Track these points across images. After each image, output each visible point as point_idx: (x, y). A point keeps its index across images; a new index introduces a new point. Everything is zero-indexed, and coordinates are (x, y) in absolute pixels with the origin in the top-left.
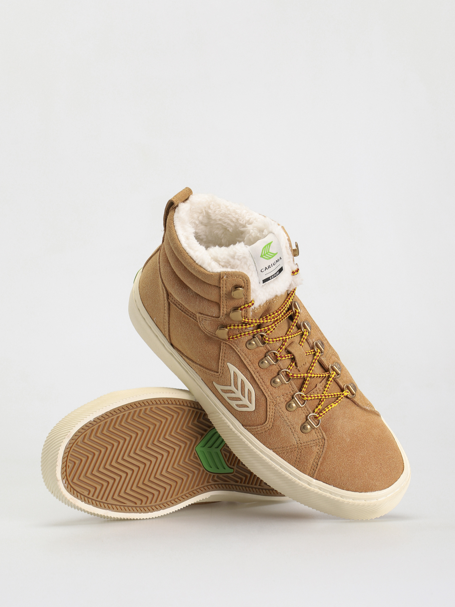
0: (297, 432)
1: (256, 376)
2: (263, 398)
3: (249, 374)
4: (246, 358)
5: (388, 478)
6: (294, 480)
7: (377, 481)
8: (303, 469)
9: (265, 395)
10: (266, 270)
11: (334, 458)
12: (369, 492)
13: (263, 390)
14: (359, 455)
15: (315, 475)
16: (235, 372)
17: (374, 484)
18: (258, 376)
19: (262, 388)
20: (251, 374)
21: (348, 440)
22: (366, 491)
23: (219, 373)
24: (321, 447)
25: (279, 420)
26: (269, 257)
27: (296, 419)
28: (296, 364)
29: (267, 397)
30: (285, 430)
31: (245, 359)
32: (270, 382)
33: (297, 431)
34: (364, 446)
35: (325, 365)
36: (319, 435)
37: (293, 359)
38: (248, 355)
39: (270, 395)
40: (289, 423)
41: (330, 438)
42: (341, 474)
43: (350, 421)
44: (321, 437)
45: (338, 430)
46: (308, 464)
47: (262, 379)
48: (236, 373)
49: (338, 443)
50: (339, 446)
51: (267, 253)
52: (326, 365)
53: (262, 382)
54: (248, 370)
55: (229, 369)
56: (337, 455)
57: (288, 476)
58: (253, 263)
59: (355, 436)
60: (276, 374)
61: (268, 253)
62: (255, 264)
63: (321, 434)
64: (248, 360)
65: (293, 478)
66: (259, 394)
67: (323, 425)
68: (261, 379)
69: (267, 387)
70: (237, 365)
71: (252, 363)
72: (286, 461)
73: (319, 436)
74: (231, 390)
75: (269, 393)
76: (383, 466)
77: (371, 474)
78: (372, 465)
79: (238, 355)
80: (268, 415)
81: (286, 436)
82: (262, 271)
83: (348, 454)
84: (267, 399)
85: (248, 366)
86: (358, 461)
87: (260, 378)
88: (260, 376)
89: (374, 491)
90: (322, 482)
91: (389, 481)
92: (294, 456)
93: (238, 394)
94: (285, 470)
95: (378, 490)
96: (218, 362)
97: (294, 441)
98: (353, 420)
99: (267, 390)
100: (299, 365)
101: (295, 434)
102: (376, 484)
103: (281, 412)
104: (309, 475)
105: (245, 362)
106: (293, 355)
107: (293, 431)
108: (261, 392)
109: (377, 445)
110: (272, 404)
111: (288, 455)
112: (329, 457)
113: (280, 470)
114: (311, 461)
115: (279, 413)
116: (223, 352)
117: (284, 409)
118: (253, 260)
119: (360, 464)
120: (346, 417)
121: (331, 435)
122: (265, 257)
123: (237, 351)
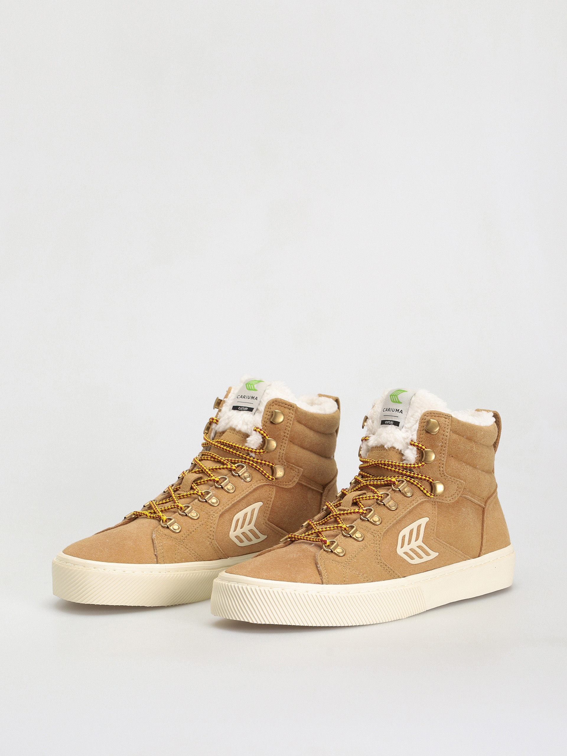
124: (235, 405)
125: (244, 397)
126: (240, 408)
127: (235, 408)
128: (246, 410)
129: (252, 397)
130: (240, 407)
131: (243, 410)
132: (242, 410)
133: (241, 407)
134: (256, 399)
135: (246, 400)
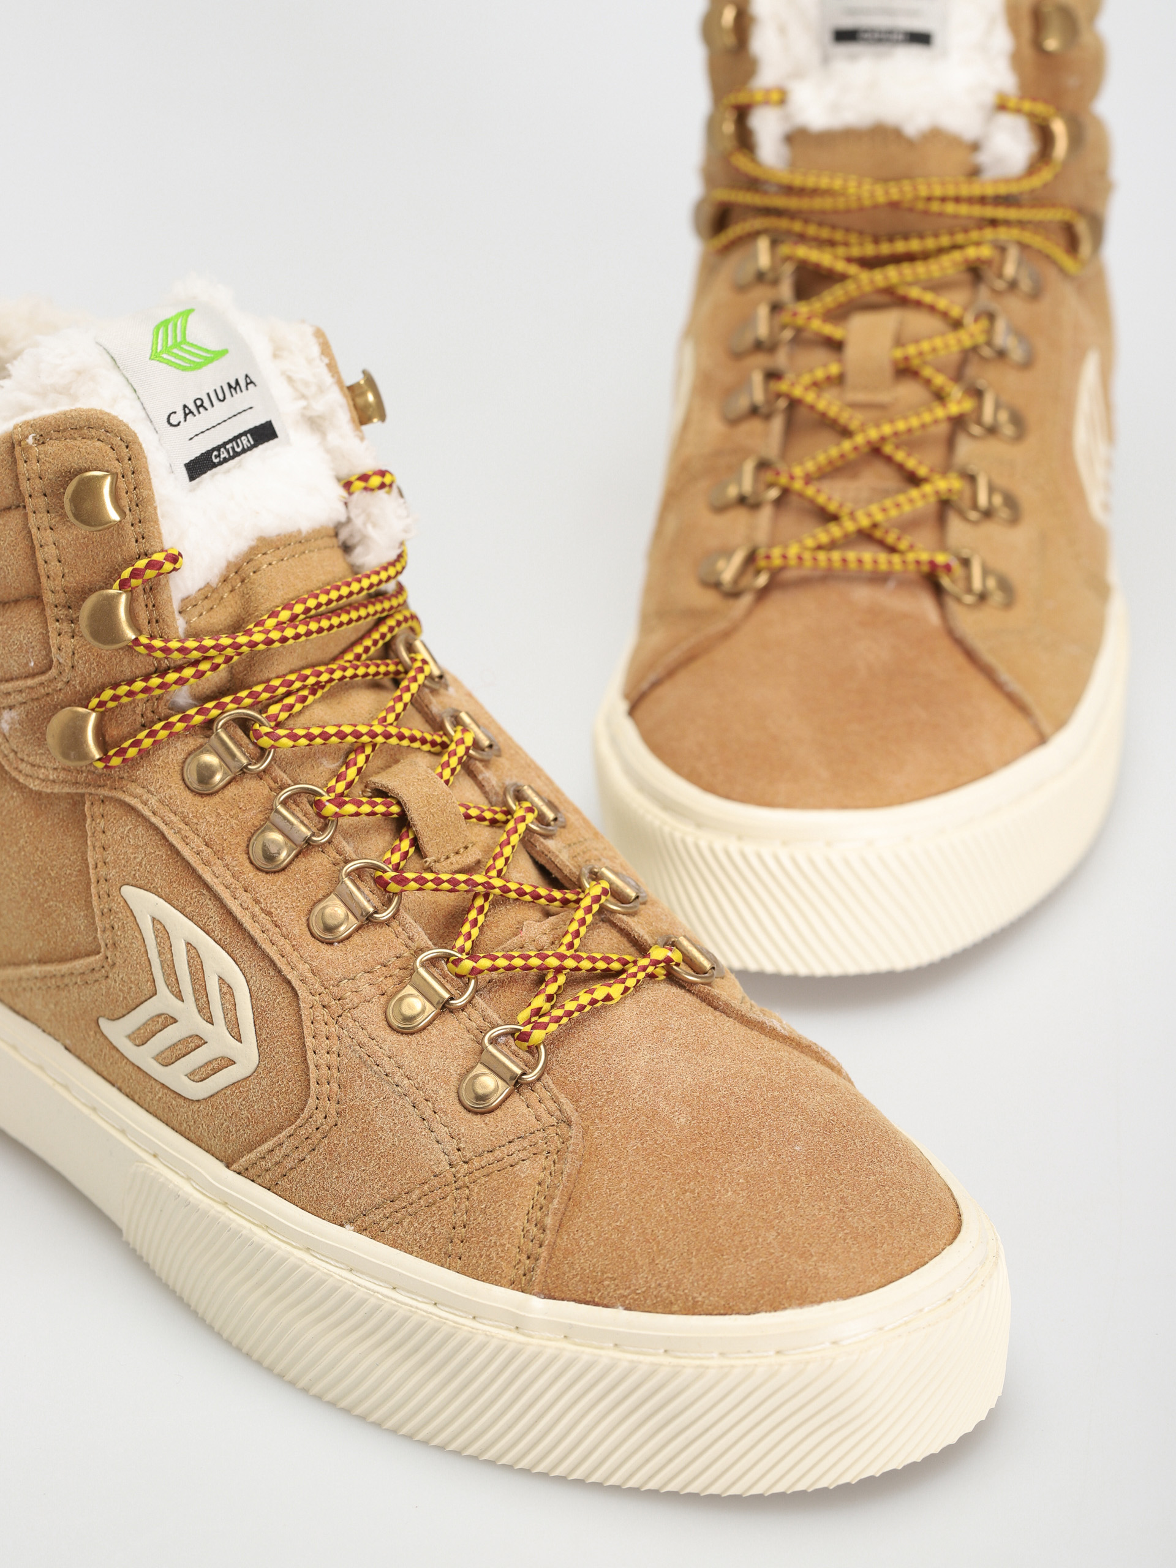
0: (446, 1114)
1: (241, 905)
2: (283, 998)
3: (211, 906)
4: (189, 834)
5: (878, 1251)
6: (451, 1323)
7: (824, 1261)
8: (484, 1263)
9: (289, 977)
10: (188, 417)
11: (619, 1190)
12: (790, 1306)
13: (276, 957)
14: (736, 1170)
15: (537, 1276)
16: (157, 918)
17: (810, 1270)
18: (249, 903)
19: (272, 952)
20: (223, 906)
21: (683, 1120)
22: (775, 1306)
23: (102, 950)
24: (555, 1156)
25: (360, 1077)
26: (190, 360)
27: (433, 1062)
28: (415, 842)
29: (296, 983)
30: (391, 1116)
31: (184, 839)
32: (304, 920)
33: (441, 1109)
34: (756, 1140)
35: (561, 867)
36: (541, 1109)
37: (401, 823)
38: (195, 821)
39: (309, 975)
40: (406, 1081)
41: (597, 1121)
42: (655, 1248)
43: (688, 1054)
44: (553, 1120)
45: (634, 1088)
46: (502, 1235)
47: (269, 914)
48: (161, 923)
49: (633, 1133)
50: (639, 1145)
51: (177, 345)
52: (567, 866)
53: (268, 926)
54: (208, 888)
55: (133, 915)
56: (633, 1179)
57: (425, 1314)
58: (128, 391)
59: (715, 1105)
60: (324, 885)
61: (181, 343)
62: (135, 391)
63: (553, 1107)
64: (197, 842)
65: (446, 1319)
66: (269, 983)
67: (565, 1077)
68: (263, 915)
69: (293, 946)
70: (158, 881)
71: (219, 855)
72: (411, 1253)
73: (545, 1116)
74: (159, 1016)
75: (304, 968)
76: (851, 1206)
77: (794, 1234)
78: (798, 1202)
79: (156, 829)
80: (312, 1067)
81: (400, 1142)
82: (174, 421)
83: (680, 1171)
84: (296, 995)
85: (201, 869)
86: (728, 1192)
87: (257, 909)
88: (257, 902)
89: (813, 1303)
90: (572, 1303)
91: (887, 1263)
92: (440, 1220)
93: (190, 1021)
94: (415, 1293)
95: (829, 1300)
96: (89, 905)
97: (436, 1158)
98: (705, 1055)
99: (295, 957)
100: (428, 846)
101: (434, 1126)
102: (821, 1271)
103: (366, 1040)
104: (513, 1284)
105: (186, 853)
106: (399, 803)
107: (428, 1113)
108: (272, 973)
109: (821, 1140)
110: (321, 1014)
111: (416, 1225)
112: (594, 1190)
113: (392, 1299)
114: (516, 1219)
115: (358, 1048)
116: (96, 844)
117: (376, 1030)
118: (124, 376)
119: (741, 1201)
120: (671, 1044)
121: (602, 1107)
122: (169, 358)
123: (147, 813)
124: (187, 462)
125: (198, 407)
126: (216, 457)
127: (198, 467)
128: (250, 449)
129: (230, 386)
130: (213, 449)
131: (237, 454)
132: (231, 458)
133: (218, 448)
134: (247, 384)
135: (217, 412)
